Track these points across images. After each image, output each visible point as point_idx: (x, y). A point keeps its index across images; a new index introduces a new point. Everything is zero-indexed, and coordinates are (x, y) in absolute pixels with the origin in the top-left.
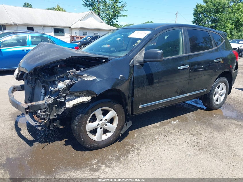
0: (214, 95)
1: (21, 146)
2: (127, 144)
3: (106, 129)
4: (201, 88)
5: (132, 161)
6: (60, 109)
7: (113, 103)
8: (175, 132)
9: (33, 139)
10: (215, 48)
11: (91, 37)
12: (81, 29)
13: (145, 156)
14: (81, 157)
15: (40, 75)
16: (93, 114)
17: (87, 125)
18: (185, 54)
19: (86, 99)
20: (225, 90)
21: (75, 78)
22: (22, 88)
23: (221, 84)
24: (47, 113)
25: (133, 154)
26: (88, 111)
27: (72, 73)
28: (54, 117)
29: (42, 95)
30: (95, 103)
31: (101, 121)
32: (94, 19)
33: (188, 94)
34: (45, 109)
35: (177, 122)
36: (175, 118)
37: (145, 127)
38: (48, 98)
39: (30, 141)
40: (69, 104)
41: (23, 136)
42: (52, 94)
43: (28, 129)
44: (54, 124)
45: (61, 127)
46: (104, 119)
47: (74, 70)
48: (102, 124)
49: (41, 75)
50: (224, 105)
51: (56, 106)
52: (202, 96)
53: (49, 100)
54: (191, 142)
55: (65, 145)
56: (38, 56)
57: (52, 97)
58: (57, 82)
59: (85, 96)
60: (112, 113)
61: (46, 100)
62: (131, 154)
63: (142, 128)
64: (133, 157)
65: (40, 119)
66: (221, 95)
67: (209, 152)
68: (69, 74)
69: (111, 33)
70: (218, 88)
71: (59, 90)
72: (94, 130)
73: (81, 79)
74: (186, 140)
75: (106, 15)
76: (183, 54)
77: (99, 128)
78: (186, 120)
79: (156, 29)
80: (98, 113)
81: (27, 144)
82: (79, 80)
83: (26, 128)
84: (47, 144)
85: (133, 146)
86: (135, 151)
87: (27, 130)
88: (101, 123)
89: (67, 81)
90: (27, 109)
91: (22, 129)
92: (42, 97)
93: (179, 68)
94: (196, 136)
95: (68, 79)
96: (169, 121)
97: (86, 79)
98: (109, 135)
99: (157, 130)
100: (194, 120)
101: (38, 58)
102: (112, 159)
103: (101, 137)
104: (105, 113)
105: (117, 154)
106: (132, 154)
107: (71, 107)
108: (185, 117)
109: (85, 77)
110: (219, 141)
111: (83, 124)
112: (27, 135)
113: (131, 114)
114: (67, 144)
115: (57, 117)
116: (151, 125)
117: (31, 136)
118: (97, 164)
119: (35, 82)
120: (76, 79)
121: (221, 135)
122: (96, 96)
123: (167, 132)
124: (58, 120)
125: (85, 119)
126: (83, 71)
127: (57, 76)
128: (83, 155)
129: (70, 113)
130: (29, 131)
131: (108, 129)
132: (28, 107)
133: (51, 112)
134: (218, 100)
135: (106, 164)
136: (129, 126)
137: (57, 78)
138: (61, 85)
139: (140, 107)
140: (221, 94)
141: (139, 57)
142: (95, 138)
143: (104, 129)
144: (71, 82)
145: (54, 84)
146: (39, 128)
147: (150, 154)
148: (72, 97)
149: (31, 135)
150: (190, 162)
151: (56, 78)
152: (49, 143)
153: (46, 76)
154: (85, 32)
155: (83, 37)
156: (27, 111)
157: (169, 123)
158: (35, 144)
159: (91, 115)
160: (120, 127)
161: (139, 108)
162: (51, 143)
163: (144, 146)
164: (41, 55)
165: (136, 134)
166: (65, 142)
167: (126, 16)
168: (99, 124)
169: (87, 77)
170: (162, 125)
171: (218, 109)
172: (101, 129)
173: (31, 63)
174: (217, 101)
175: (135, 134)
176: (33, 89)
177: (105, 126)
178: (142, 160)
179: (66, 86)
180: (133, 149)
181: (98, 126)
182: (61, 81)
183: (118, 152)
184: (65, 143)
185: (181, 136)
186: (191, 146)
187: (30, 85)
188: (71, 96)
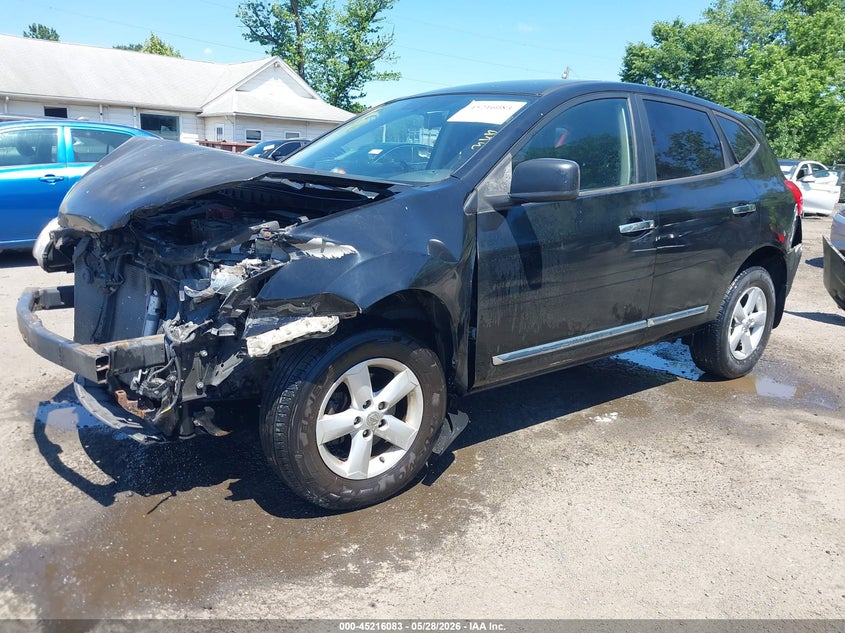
0: (730, 328)
1: (68, 506)
2: (455, 492)
3: (382, 436)
4: (690, 304)
5: (482, 547)
6: (219, 368)
7: (409, 343)
8: (612, 451)
9: (112, 480)
10: (730, 169)
11: (277, 143)
12: (241, 118)
13: (523, 528)
14: (296, 537)
15: (141, 245)
16: (339, 381)
17: (318, 421)
18: (640, 182)
19: (321, 324)
20: (762, 312)
21: (277, 251)
22: (66, 297)
23: (750, 292)
24: (172, 378)
25: (483, 524)
26: (325, 371)
27: (269, 234)
28: (195, 396)
29: (150, 318)
30: (350, 341)
31: (365, 407)
32: (284, 85)
33: (651, 322)
34: (166, 362)
35: (615, 418)
36: (605, 405)
37: (506, 435)
38: (176, 325)
39: (99, 487)
40: (260, 345)
41: (71, 470)
42: (187, 311)
43: (85, 449)
44: (195, 422)
45: (220, 433)
46: (377, 400)
47: (273, 224)
48: (371, 420)
49: (147, 244)
50: (758, 365)
51: (204, 353)
52: (692, 329)
53: (180, 332)
54: (674, 482)
55: (233, 498)
56: (137, 176)
57: (191, 323)
58: (207, 269)
59: (316, 314)
60: (404, 381)
61: (169, 332)
62: (473, 525)
63: (497, 439)
64: (481, 533)
65: (140, 407)
66: (751, 330)
67: (738, 512)
68: (253, 237)
69: (377, 114)
70: (743, 303)
71: (218, 298)
72: (343, 440)
73: (300, 253)
74: (654, 476)
75: (324, 74)
76: (631, 182)
77: (361, 433)
78: (644, 410)
79: (545, 94)
80: (357, 377)
81: (90, 498)
82: (294, 256)
83: (79, 444)
84: (164, 496)
85: (476, 498)
86: (487, 511)
87: (83, 452)
88: (365, 414)
89: (247, 262)
90: (101, 361)
91: (63, 446)
92: (149, 325)
93: (621, 228)
94: (687, 461)
95: (252, 257)
96: (587, 416)
97: (318, 254)
98: (391, 458)
99: (551, 443)
100: (670, 410)
101: (139, 181)
102: (408, 543)
103: (365, 468)
104: (380, 379)
105: (425, 526)
106: (478, 525)
107: (267, 352)
108: (637, 401)
109: (315, 246)
110: (767, 476)
111: (305, 419)
112: (85, 469)
113: (467, 384)
114: (238, 494)
115: (204, 395)
116: (526, 430)
117: (99, 470)
118: (357, 558)
119: (121, 270)
120: (283, 256)
121: (768, 457)
122: (355, 315)
123: (587, 449)
124: (207, 409)
125: (311, 398)
126: (309, 226)
127: (210, 244)
128: (303, 531)
129: (249, 384)
130: (91, 453)
131: (388, 438)
132: (103, 355)
133: (185, 375)
134: (743, 345)
135: (392, 560)
136: (458, 430)
137: (210, 252)
138: (226, 278)
139: (497, 360)
140: (752, 324)
141: (495, 185)
142: (344, 468)
143: (374, 436)
144: (263, 265)
145: (195, 273)
146: (139, 437)
147: (540, 524)
148: (266, 319)
149: (101, 466)
150: (681, 545)
151: (206, 255)
152: (174, 494)
153: (167, 246)
154: (253, 128)
155: (246, 147)
156: (101, 368)
157: (588, 421)
158: (120, 496)
159: (334, 386)
160: (430, 432)
161: (495, 363)
162: (178, 492)
163: (516, 499)
164: (147, 172)
165: (481, 459)
166: (232, 486)
167: (395, 76)
168: (358, 420)
169: (322, 247)
170: (567, 428)
171: (741, 374)
172: (364, 436)
173: (115, 198)
174: (739, 348)
175: (477, 457)
176: (112, 299)
177: (380, 426)
178: (518, 544)
179: (243, 281)
180: (479, 507)
181: (358, 426)
182: (223, 262)
183: (429, 519)
184: (230, 493)
185: (634, 464)
186: (676, 492)
187: (100, 282)
188: (264, 317)
